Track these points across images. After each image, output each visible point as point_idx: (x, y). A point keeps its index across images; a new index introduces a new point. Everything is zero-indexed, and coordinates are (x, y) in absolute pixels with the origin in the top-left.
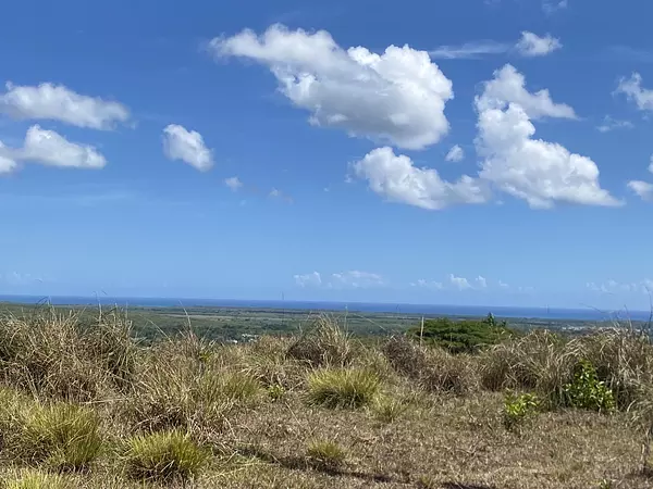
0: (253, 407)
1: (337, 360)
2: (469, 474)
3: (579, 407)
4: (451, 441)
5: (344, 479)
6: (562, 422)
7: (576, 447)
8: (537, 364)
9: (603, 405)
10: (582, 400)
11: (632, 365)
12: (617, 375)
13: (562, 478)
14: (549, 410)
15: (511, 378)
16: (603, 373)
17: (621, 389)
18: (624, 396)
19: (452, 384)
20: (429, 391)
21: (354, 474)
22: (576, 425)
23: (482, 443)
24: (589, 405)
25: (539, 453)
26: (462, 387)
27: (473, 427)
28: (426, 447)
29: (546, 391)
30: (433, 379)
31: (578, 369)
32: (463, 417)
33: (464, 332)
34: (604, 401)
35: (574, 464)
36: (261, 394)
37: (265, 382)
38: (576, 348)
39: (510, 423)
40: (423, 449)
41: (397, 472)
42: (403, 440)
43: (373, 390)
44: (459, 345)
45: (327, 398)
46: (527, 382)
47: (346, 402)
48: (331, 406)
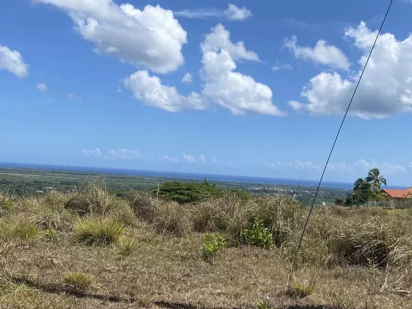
0: (32, 245)
1: (99, 210)
2: (176, 293)
3: (252, 245)
4: (168, 269)
5: (87, 300)
6: (240, 254)
7: (247, 272)
8: (228, 216)
9: (266, 243)
10: (253, 240)
11: (285, 218)
12: (276, 224)
13: (236, 297)
14: (233, 246)
15: (212, 224)
16: (267, 223)
17: (278, 233)
18: (279, 239)
19: (173, 228)
20: (158, 233)
21: (95, 297)
22: (249, 256)
23: (187, 271)
24: (258, 243)
25: (224, 277)
26: (180, 231)
27: (183, 259)
28: (150, 274)
29: (232, 234)
30: (162, 225)
31: (252, 220)
32: (178, 252)
33: (190, 190)
34: (267, 241)
35: (245, 285)
36: (40, 234)
37: (45, 226)
38: (252, 206)
39: (207, 256)
40: (147, 276)
41: (126, 293)
42: (135, 269)
43: (119, 233)
44: (186, 198)
45: (87, 239)
46: (222, 227)
47: (100, 241)
48: (90, 244)
